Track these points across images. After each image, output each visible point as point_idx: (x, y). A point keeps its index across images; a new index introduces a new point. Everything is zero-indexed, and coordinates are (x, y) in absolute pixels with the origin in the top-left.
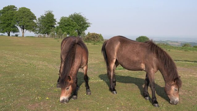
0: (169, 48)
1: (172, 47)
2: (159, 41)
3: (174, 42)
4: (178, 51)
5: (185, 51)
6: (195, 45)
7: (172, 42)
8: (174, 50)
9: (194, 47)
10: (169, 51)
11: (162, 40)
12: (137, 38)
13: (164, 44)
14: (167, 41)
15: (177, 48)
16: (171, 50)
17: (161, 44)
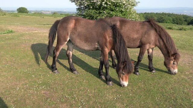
0: (43, 16)
1: (45, 15)
2: (35, 11)
3: (47, 11)
4: (50, 17)
5: (54, 17)
6: (61, 13)
7: (44, 11)
8: (47, 17)
9: (61, 14)
10: (43, 18)
11: (38, 10)
12: (18, 9)
13: (39, 13)
14: (42, 10)
15: (49, 15)
16: (45, 17)
17: (37, 13)
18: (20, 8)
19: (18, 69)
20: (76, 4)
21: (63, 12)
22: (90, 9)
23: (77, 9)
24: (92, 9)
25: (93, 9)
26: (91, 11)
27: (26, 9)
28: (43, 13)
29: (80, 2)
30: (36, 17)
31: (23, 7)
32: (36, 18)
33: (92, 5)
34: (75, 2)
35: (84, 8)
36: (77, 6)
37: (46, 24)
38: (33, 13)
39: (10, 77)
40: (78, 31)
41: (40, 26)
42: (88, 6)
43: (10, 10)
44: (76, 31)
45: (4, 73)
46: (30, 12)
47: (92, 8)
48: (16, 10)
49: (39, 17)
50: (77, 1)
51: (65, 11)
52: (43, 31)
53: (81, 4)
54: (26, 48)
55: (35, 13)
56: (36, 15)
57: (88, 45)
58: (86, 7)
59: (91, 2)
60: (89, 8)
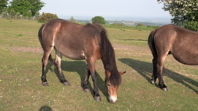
0: (124, 28)
1: (127, 27)
3: (129, 22)
4: (133, 30)
5: (139, 30)
6: (148, 25)
7: (126, 22)
8: (129, 30)
9: (148, 26)
10: (124, 30)
11: (118, 20)
12: (93, 18)
13: (119, 24)
14: (122, 21)
15: (132, 27)
16: (126, 30)
17: (116, 24)
18: (95, 17)
19: (90, 97)
20: (171, 13)
21: (150, 23)
22: (191, 19)
23: (172, 20)
24: (194, 20)
25: (196, 21)
26: (192, 23)
27: (103, 19)
28: (124, 24)
29: (177, 11)
30: (115, 29)
31: (100, 16)
32: (114, 31)
33: (194, 14)
34: (170, 11)
35: (182, 18)
36: (173, 16)
37: (128, 40)
38: (111, 23)
39: (80, 106)
40: (62, 35)
41: (120, 41)
42: (189, 15)
43: (83, 20)
44: (61, 35)
45: (73, 101)
46: (108, 22)
47: (194, 18)
48: (91, 20)
49: (119, 30)
50: (172, 9)
51: (154, 22)
52: (124, 49)
53: (178, 13)
54: (101, 70)
55: (114, 24)
56: (115, 26)
57: (73, 52)
58: (185, 18)
59: (193, 11)
60: (189, 19)
